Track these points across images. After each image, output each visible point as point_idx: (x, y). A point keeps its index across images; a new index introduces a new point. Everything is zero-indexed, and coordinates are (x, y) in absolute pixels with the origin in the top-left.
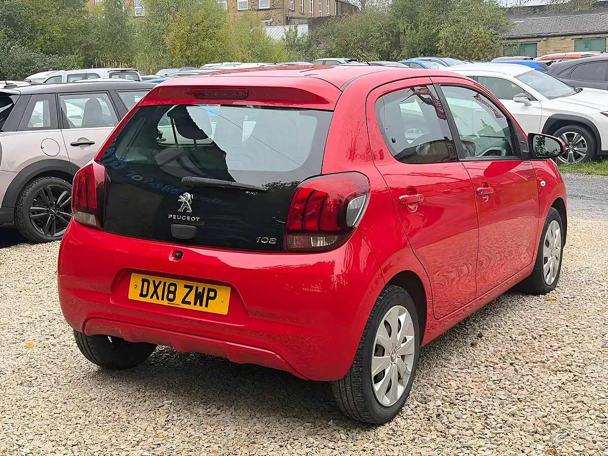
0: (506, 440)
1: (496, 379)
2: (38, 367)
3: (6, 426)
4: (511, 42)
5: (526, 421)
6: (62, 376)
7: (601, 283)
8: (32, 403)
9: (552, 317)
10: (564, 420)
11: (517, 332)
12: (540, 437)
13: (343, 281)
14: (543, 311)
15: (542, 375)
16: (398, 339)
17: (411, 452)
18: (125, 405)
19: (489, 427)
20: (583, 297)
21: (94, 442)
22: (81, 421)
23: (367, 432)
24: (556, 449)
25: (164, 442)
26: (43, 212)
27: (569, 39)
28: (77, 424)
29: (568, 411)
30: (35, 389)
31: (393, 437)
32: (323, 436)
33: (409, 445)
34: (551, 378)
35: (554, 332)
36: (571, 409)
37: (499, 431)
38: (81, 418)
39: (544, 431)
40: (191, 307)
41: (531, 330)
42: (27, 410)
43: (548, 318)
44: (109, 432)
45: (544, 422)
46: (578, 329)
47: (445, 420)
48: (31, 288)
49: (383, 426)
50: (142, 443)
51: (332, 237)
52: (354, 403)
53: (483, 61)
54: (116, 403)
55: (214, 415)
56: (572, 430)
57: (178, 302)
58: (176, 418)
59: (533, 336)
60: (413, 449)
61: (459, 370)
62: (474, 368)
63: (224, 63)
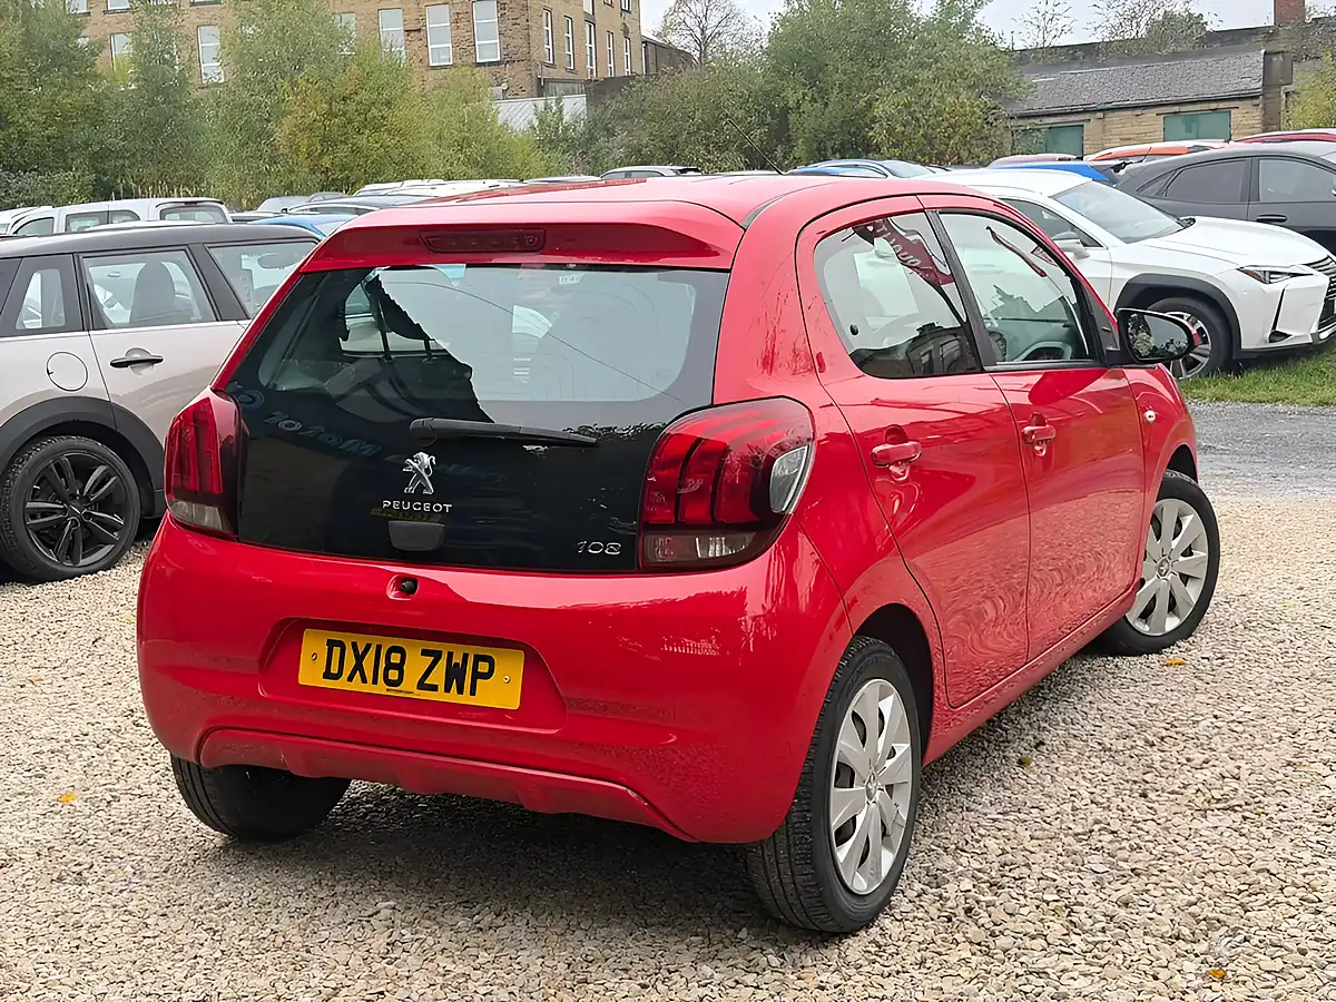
0: (1118, 955)
1: (1081, 830)
2: (91, 842)
3: (43, 969)
4: (1028, 124)
5: (1154, 915)
6: (146, 859)
7: (1275, 626)
8: (91, 918)
9: (1182, 701)
10: (1233, 911)
11: (1113, 733)
12: (1189, 947)
13: (766, 629)
14: (1161, 689)
15: (1176, 820)
16: (880, 751)
17: (920, 988)
18: (296, 915)
19: (1077, 930)
20: (1243, 656)
21: (240, 994)
22: (203, 951)
23: (823, 951)
24: (1225, 969)
25: (390, 987)
26: (53, 514)
27: (1151, 113)
28: (196, 957)
29: (1240, 892)
30: (91, 888)
31: (878, 959)
32: (731, 962)
33: (914, 973)
34: (1195, 824)
35: (1190, 731)
36: (1246, 887)
37: (1100, 937)
38: (202, 945)
39: (1193, 933)
40: (439, 696)
41: (1141, 729)
42: (82, 933)
43: (1173, 702)
44: (269, 972)
45: (1194, 916)
46: (1240, 722)
47: (984, 920)
48: (43, 677)
49: (854, 936)
50: (344, 991)
51: (739, 536)
52: (796, 888)
53: (970, 166)
54: (274, 911)
55: (490, 928)
56: (1252, 930)
57: (409, 687)
58: (408, 936)
59: (1147, 741)
60: (925, 982)
61: (1000, 816)
62: (1032, 810)
63: (407, 183)
